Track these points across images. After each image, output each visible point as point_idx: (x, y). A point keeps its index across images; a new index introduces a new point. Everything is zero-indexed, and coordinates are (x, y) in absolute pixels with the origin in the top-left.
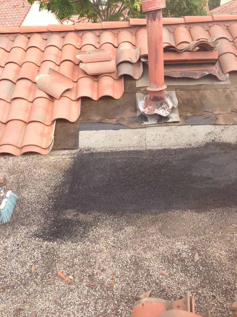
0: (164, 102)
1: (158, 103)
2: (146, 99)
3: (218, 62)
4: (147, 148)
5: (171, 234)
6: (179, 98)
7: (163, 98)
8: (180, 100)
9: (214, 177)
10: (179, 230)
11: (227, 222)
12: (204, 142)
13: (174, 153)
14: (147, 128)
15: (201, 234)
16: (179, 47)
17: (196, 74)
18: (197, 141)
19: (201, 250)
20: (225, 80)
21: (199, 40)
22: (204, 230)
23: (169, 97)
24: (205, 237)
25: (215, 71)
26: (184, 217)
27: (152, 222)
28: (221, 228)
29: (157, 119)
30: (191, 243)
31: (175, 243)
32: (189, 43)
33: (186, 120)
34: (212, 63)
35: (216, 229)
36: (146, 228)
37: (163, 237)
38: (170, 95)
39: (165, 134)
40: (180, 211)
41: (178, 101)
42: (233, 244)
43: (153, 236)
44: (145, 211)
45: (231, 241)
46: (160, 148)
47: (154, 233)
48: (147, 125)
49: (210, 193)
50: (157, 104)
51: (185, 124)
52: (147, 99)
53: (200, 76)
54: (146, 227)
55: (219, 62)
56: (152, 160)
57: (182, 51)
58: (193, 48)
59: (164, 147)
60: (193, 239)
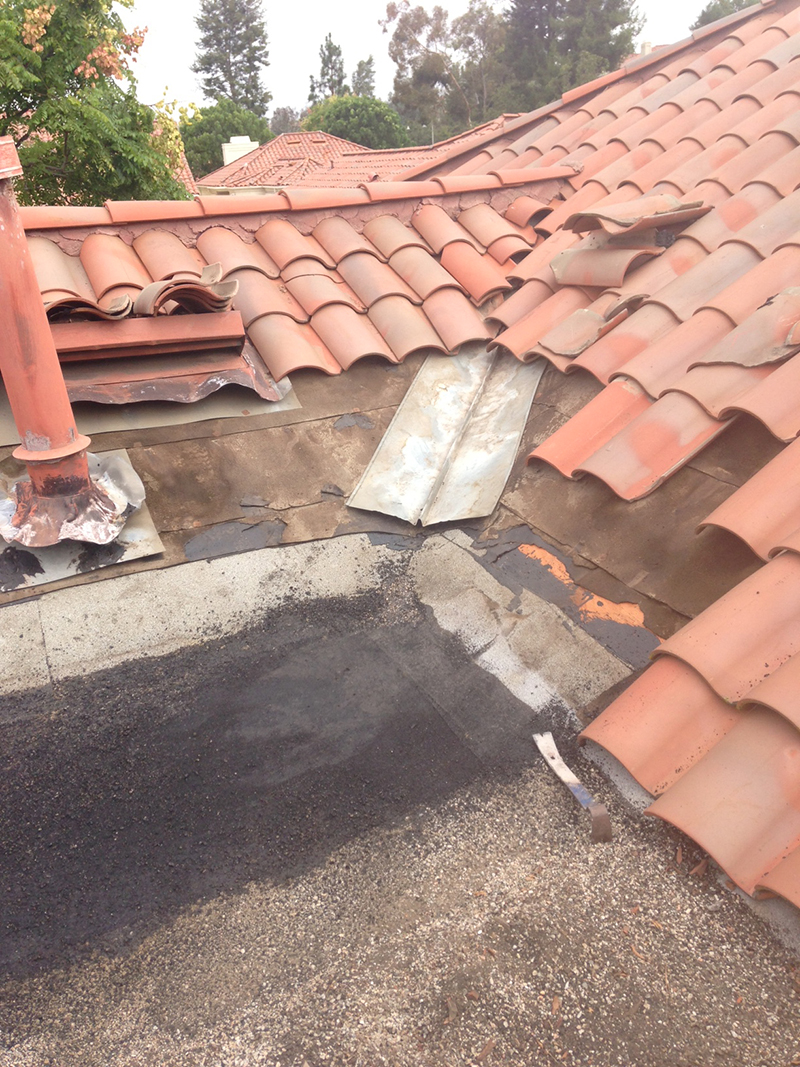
0: (94, 495)
1: (67, 499)
2: (17, 490)
3: (247, 344)
4: (53, 674)
5: (200, 1011)
6: (146, 474)
7: (86, 481)
8: (149, 478)
9: (314, 731)
10: (227, 982)
11: (387, 889)
12: (262, 609)
13: (166, 673)
14: (43, 597)
15: (310, 969)
16: (109, 305)
17: (186, 389)
18: (237, 610)
19: (319, 1044)
20: (282, 399)
21: (170, 277)
22: (316, 948)
23: (106, 473)
24: (325, 979)
25: (246, 375)
26: (236, 920)
27: (116, 991)
28: (371, 919)
29: (76, 557)
30: (278, 1026)
31: (220, 1049)
32: (141, 289)
33: (185, 546)
34: (230, 347)
35: (355, 930)
36: (94, 1026)
37: (168, 1041)
38: (111, 466)
39: (119, 609)
40: (222, 901)
41: (145, 483)
42: (422, 972)
43: (127, 1052)
44: (82, 947)
45: (413, 964)
46: (109, 664)
47: (131, 1037)
48: (41, 588)
49: (311, 793)
50: (66, 506)
51: (183, 558)
52: (23, 491)
53: (203, 392)
54: (94, 1021)
55: (252, 344)
56: (84, 717)
57: (119, 317)
58: (157, 304)
59: (125, 657)
60: (285, 1003)
